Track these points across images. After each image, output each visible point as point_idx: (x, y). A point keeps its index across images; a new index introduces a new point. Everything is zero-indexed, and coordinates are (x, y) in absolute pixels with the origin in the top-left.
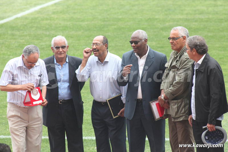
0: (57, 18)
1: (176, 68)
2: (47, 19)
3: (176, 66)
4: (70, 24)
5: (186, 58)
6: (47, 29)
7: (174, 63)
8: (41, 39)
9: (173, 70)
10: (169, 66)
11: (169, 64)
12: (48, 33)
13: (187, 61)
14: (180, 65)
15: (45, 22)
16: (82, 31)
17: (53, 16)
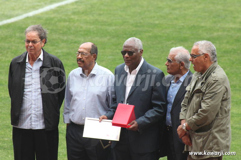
0: (78, 20)
1: (201, 92)
2: (65, 21)
3: (202, 89)
4: (93, 28)
5: (214, 80)
6: (64, 34)
7: (199, 86)
8: (56, 44)
9: (198, 94)
10: (191, 90)
11: (191, 87)
12: (65, 38)
13: (216, 83)
14: (206, 88)
15: (62, 24)
16: (108, 37)
17: (72, 17)
